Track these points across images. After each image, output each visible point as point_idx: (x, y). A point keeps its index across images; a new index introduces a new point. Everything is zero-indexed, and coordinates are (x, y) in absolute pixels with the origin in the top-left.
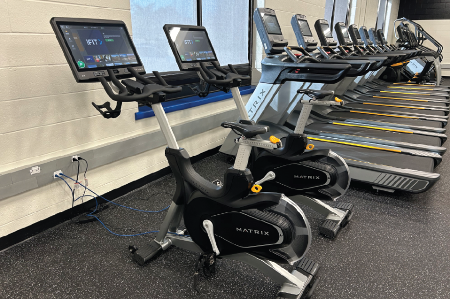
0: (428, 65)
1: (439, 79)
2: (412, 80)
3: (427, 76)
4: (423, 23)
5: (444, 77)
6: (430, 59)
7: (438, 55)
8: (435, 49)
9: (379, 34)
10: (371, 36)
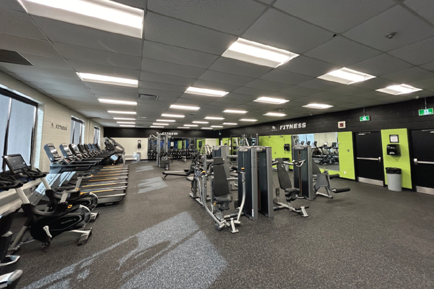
0: (120, 157)
1: (124, 162)
2: (114, 164)
3: (119, 161)
4: (115, 139)
5: (126, 161)
6: (120, 155)
7: (122, 152)
8: (121, 149)
9: (96, 145)
10: (93, 147)
